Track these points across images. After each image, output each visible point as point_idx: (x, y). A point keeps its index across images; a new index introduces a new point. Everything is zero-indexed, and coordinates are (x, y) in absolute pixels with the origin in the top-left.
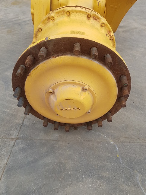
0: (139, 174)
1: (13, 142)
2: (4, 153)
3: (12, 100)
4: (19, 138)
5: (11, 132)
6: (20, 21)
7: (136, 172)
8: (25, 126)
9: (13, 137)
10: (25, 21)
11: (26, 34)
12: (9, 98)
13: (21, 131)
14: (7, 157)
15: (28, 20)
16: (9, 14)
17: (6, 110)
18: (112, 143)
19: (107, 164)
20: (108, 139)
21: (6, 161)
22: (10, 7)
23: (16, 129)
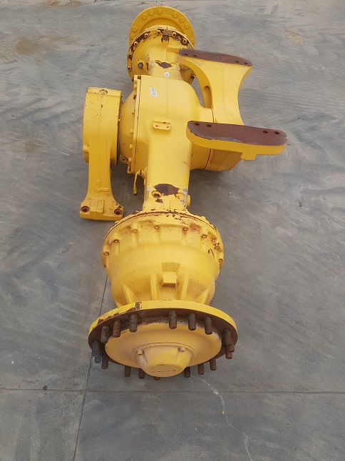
0: (247, 437)
1: (82, 396)
2: (72, 414)
3: (68, 320)
4: (89, 390)
5: (77, 380)
6: (46, 115)
7: (244, 433)
8: (95, 369)
9: (81, 388)
10: (56, 116)
11: (65, 157)
12: (61, 317)
13: (90, 378)
14: (78, 420)
15: (63, 113)
16: (18, 86)
17: (61, 341)
18: (217, 393)
19: (209, 424)
20: (212, 388)
21: (78, 426)
22: (16, 61)
23: (83, 374)
